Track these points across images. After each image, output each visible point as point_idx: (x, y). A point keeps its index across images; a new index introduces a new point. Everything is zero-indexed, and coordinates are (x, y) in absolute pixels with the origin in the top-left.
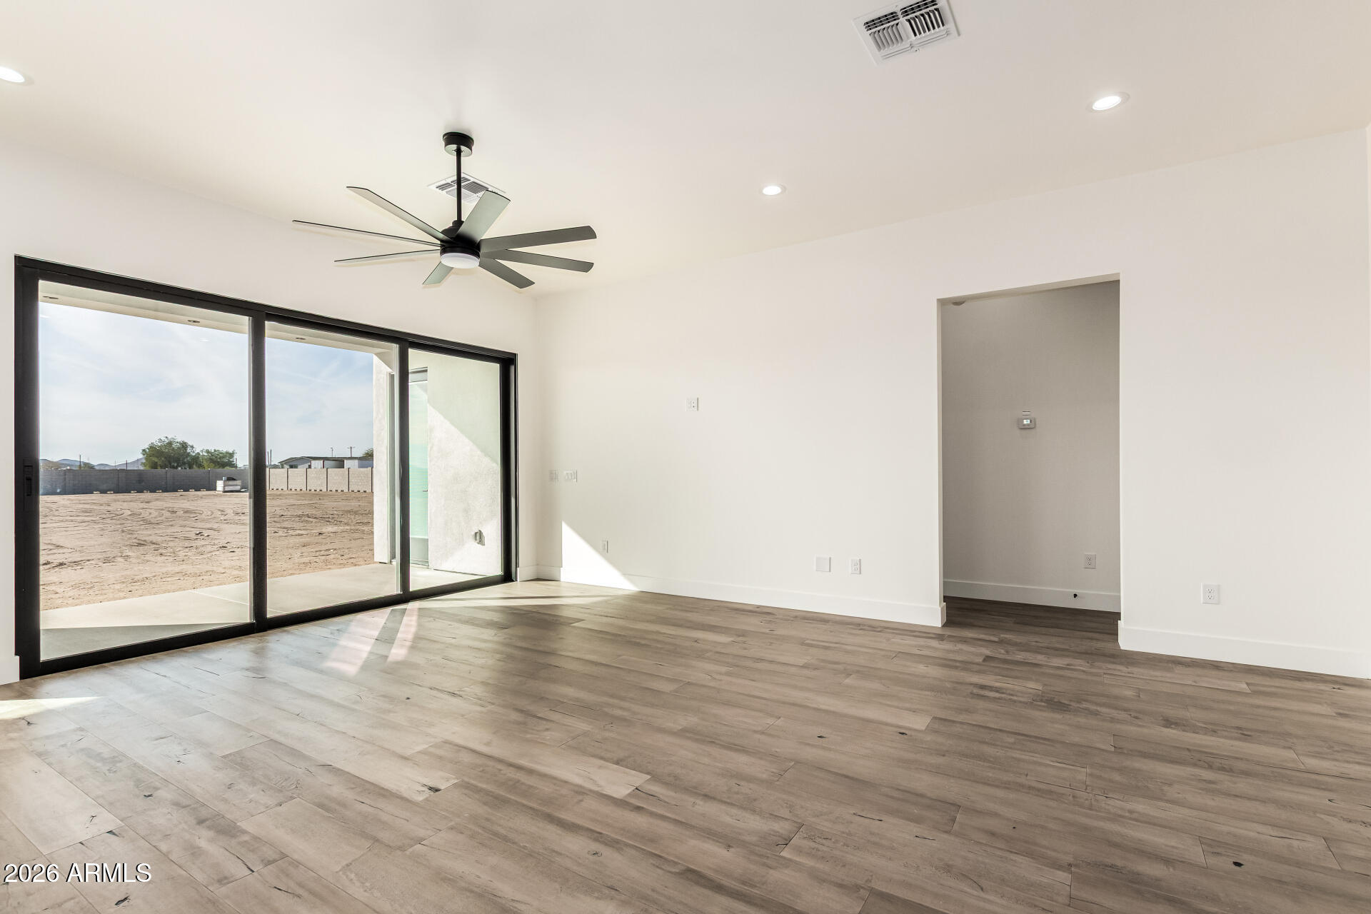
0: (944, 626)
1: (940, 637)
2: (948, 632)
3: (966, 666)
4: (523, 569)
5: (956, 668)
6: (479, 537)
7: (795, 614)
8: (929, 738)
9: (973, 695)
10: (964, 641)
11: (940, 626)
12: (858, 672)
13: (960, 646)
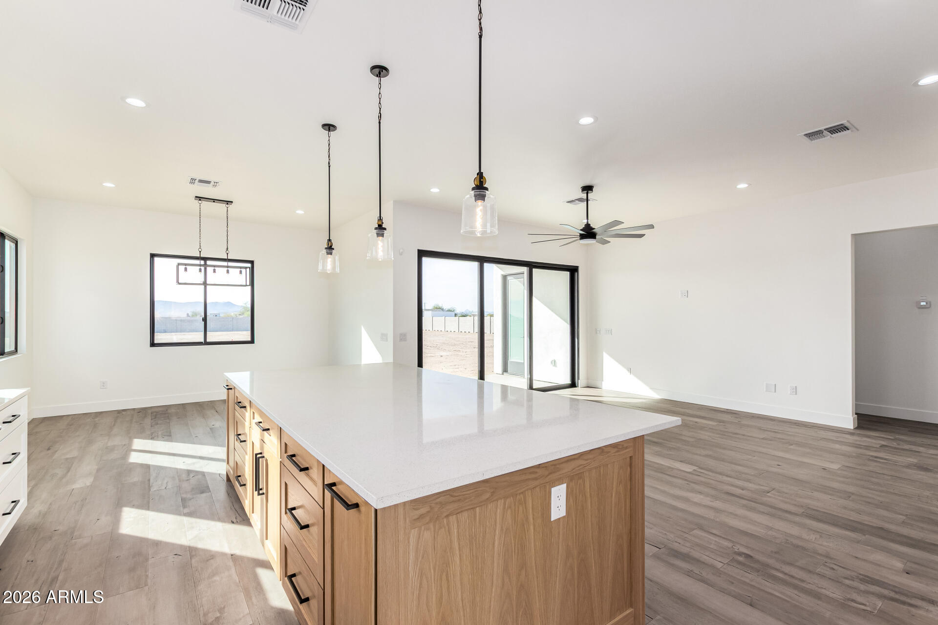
0: (855, 429)
1: (851, 434)
2: (858, 432)
3: (867, 448)
4: (581, 381)
5: (861, 448)
6: (554, 363)
7: (753, 415)
8: (839, 472)
9: (869, 460)
10: (869, 437)
11: (852, 428)
12: (797, 444)
13: (865, 439)
